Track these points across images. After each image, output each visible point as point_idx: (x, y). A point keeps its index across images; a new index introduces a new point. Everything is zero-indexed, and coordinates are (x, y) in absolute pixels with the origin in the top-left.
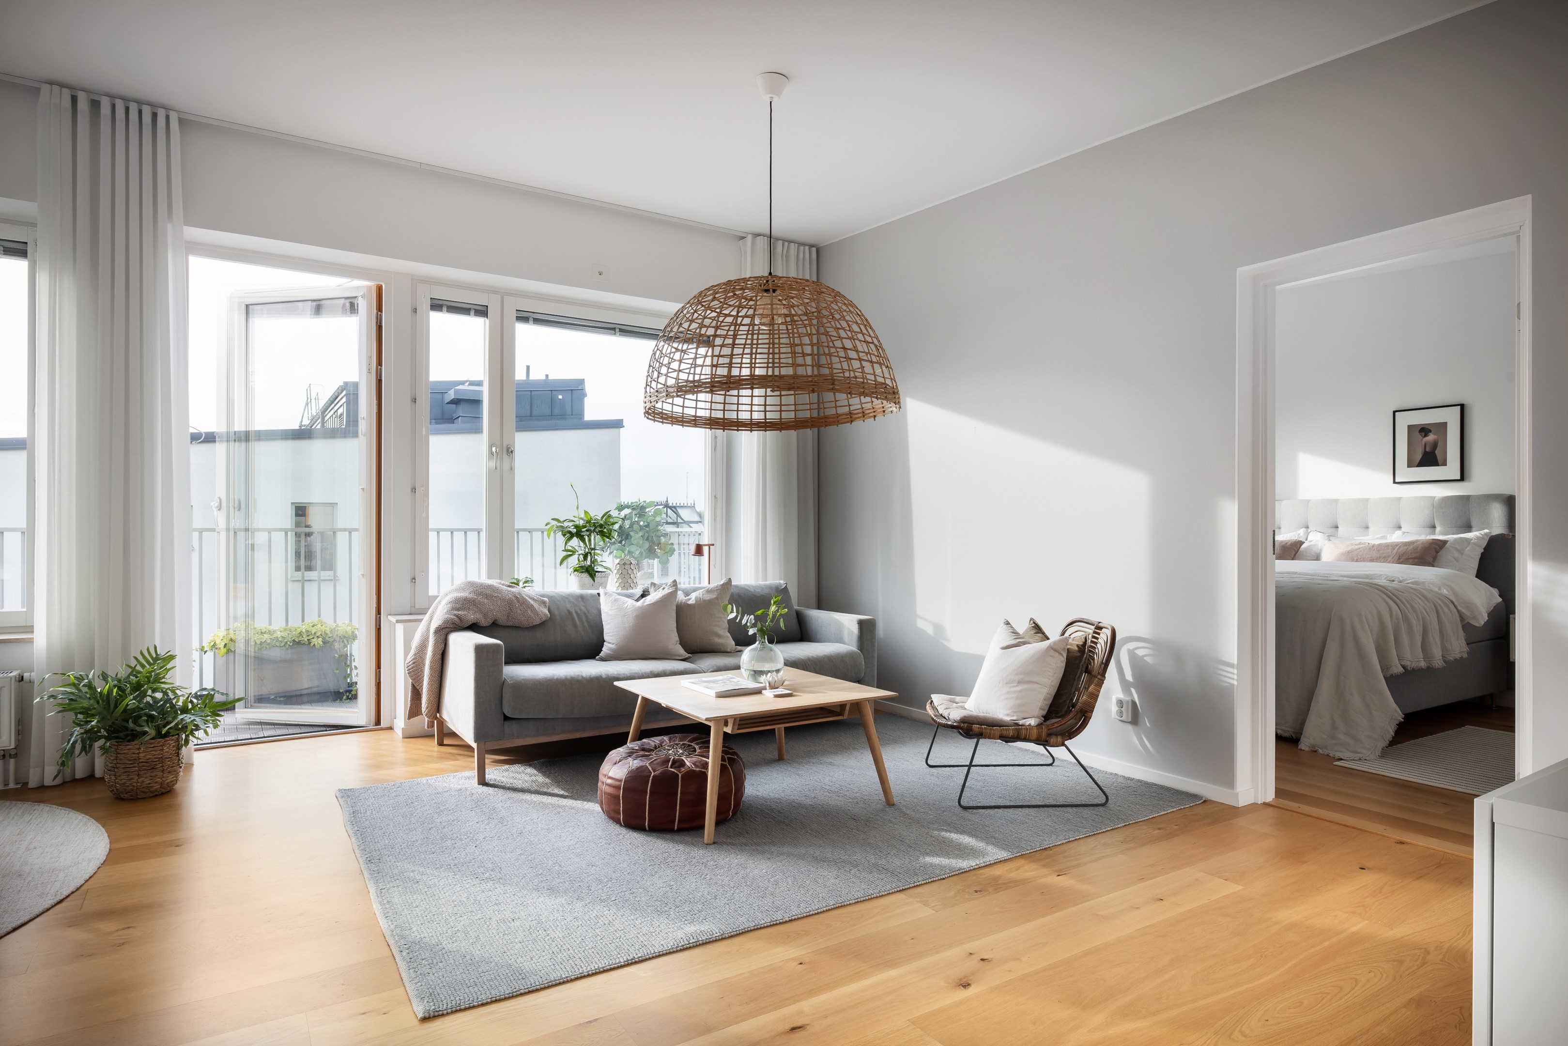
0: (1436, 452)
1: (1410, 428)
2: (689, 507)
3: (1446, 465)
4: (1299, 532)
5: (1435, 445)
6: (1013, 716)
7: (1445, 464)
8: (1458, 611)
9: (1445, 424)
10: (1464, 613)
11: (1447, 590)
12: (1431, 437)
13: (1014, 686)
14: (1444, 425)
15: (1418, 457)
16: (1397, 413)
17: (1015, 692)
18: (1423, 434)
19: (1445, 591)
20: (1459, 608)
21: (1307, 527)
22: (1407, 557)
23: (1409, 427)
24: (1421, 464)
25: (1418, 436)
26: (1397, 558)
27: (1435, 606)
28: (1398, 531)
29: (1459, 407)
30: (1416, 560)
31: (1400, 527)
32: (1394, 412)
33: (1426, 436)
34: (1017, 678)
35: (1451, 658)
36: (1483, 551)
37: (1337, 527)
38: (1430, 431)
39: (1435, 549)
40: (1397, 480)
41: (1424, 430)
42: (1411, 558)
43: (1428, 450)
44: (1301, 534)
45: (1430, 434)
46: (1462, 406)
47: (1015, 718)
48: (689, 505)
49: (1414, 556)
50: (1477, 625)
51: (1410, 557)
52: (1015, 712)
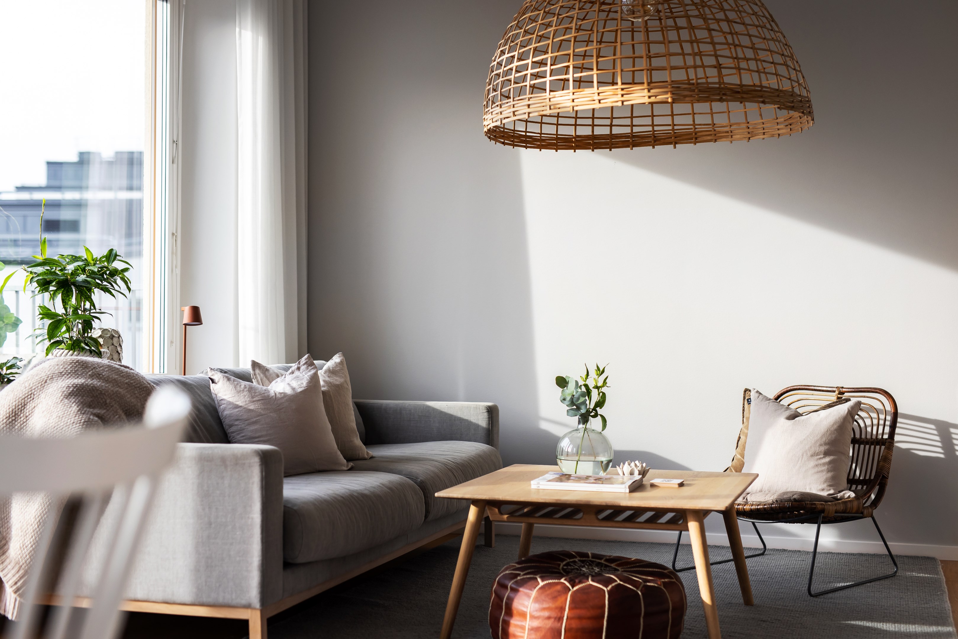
6: (830, 490)
13: (820, 458)
17: (824, 464)
34: (823, 449)
47: (832, 492)
52: (830, 486)
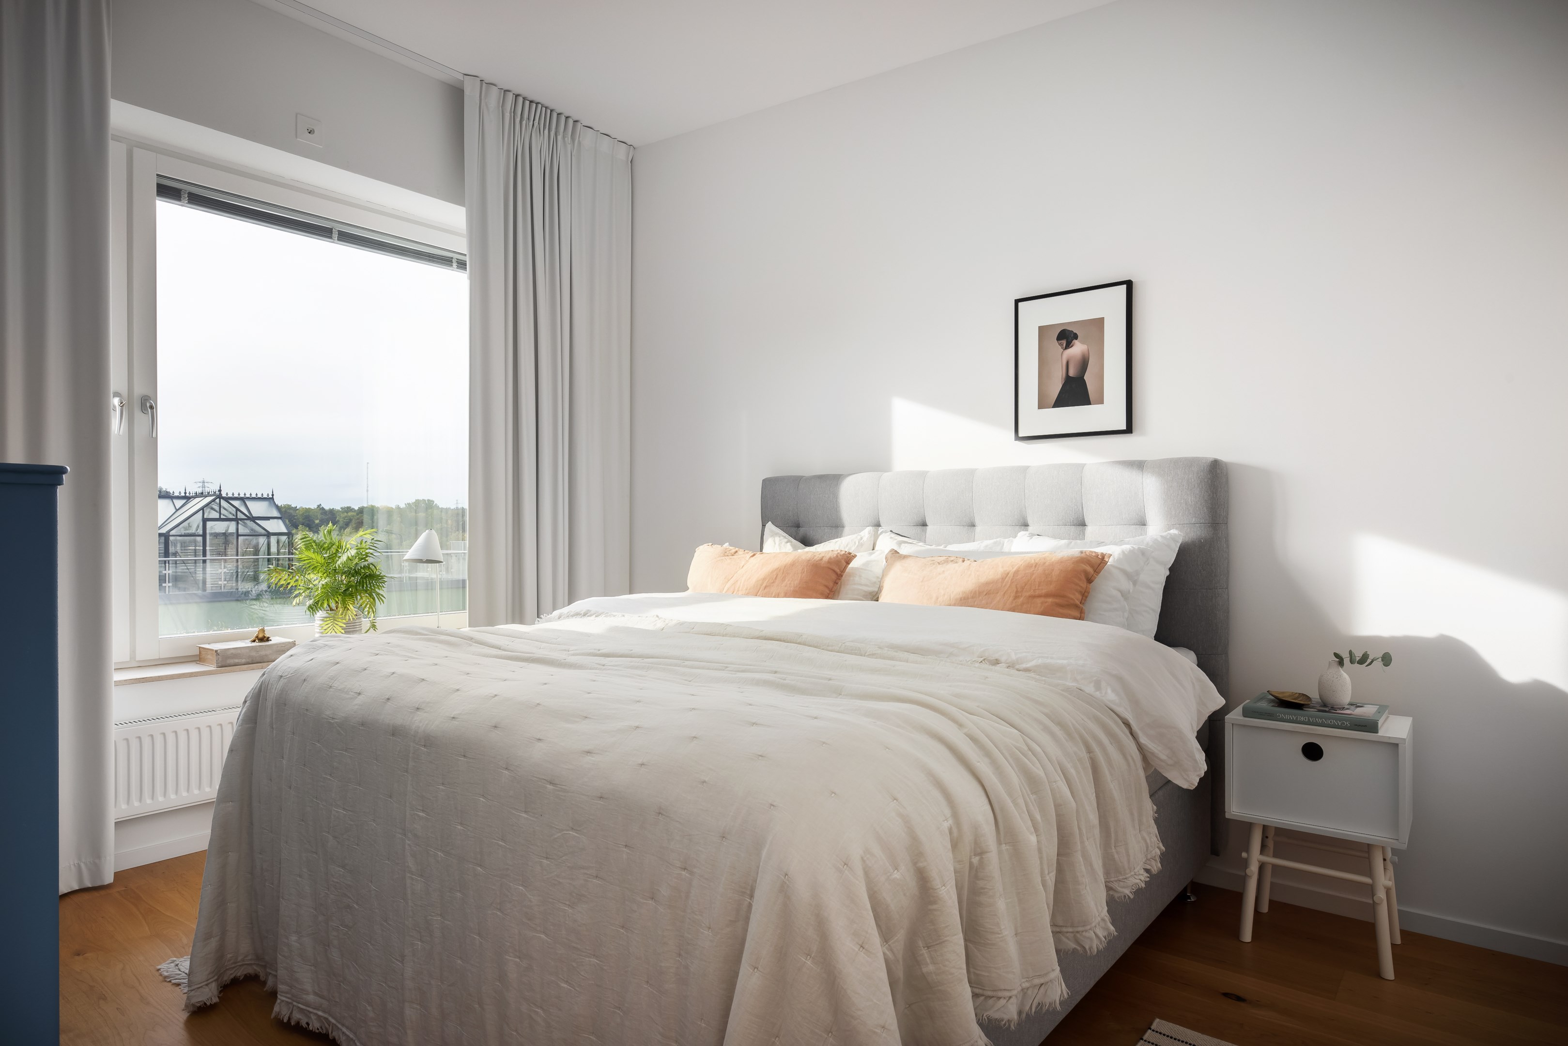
0: (1085, 378)
1: (1043, 331)
2: (265, 499)
3: (1102, 403)
4: (862, 534)
5: (1084, 364)
7: (1101, 401)
8: (1140, 747)
9: (1101, 320)
10: (1153, 754)
11: (1114, 691)
12: (1078, 349)
14: (1098, 324)
15: (1055, 388)
16: (1020, 304)
18: (1064, 342)
19: (1109, 691)
20: (1143, 740)
21: (878, 525)
22: (1031, 593)
23: (1041, 329)
24: (1062, 401)
25: (1055, 347)
26: (1013, 595)
27: (1089, 751)
28: (1022, 533)
29: (1125, 286)
30: (1050, 600)
31: (1025, 525)
32: (1017, 302)
33: (1068, 345)
35: (1127, 892)
36: (1168, 573)
37: (924, 524)
38: (1076, 337)
39: (1086, 573)
40: (1021, 435)
41: (1066, 336)
42: (1040, 596)
43: (1072, 373)
44: (865, 539)
45: (1075, 341)
46: (1129, 284)
48: (265, 496)
49: (1044, 590)
50: (1185, 786)
51: (1037, 593)
